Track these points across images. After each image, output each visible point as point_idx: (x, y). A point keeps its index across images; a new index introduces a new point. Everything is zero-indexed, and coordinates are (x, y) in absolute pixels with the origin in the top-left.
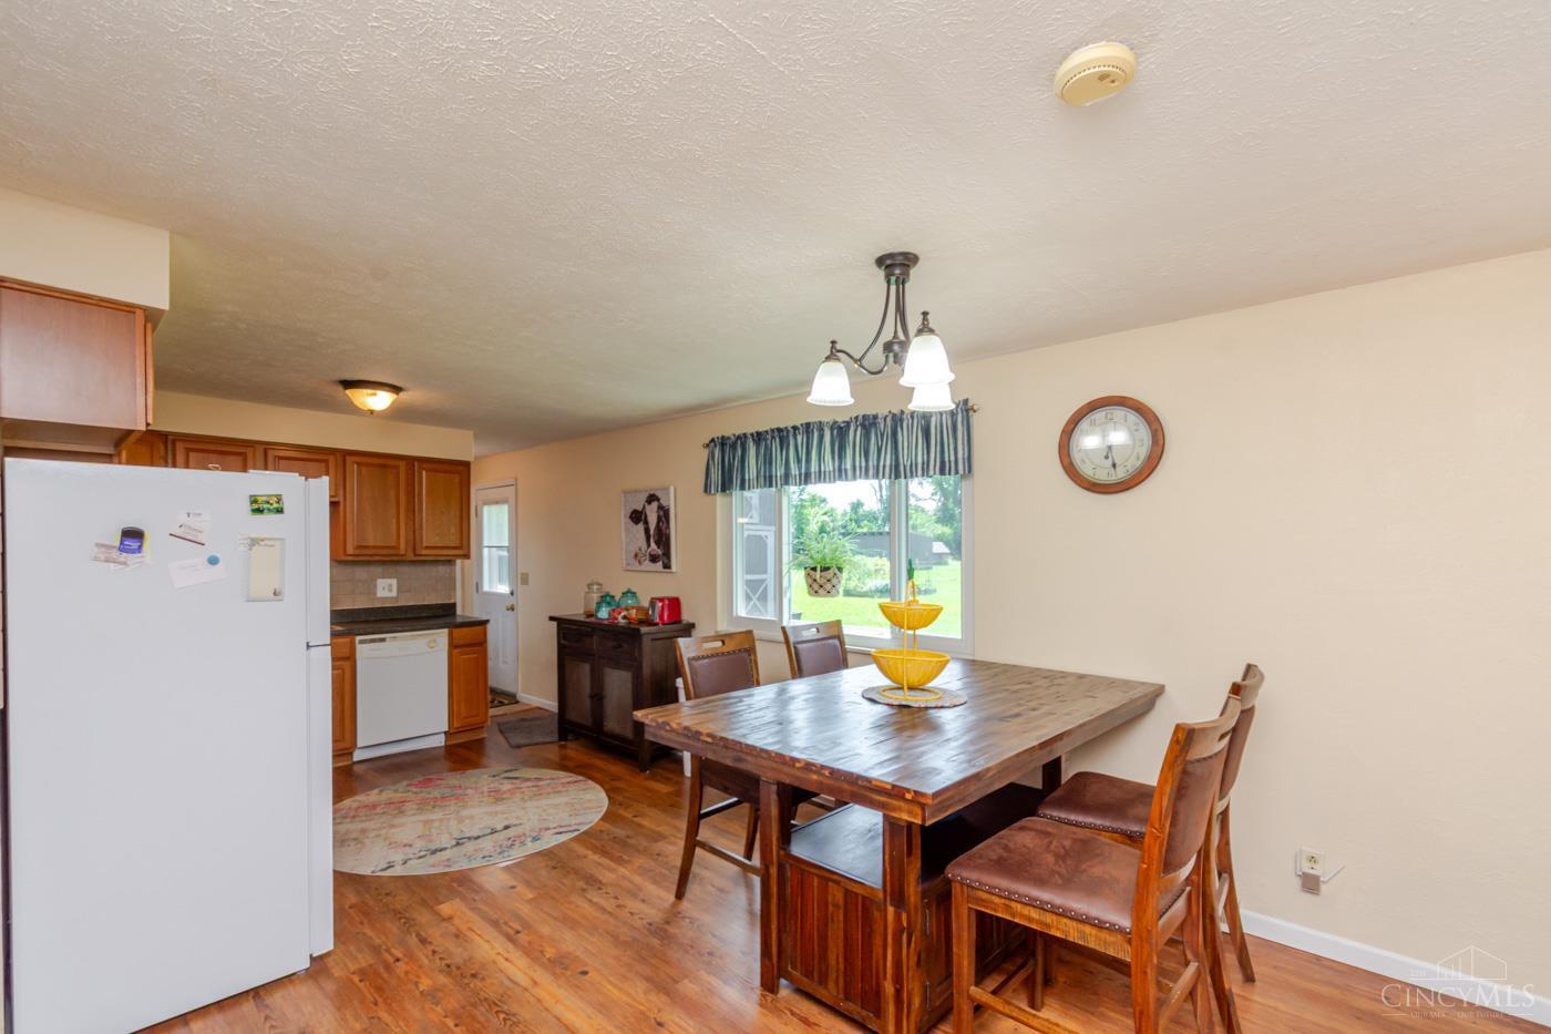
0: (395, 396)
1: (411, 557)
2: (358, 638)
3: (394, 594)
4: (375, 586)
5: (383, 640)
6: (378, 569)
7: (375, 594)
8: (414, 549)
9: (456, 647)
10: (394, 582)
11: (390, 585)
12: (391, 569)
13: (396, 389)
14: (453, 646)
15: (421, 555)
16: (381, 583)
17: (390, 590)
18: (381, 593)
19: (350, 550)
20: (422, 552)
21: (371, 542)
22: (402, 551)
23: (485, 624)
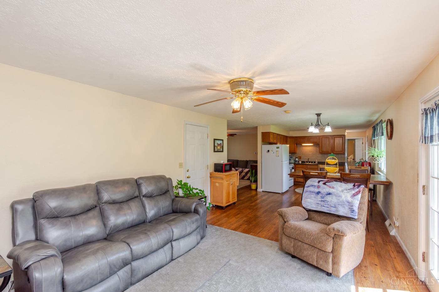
1: (332, 153)
19: (321, 152)
20: (334, 152)
21: (324, 150)
22: (330, 152)
23: (343, 166)
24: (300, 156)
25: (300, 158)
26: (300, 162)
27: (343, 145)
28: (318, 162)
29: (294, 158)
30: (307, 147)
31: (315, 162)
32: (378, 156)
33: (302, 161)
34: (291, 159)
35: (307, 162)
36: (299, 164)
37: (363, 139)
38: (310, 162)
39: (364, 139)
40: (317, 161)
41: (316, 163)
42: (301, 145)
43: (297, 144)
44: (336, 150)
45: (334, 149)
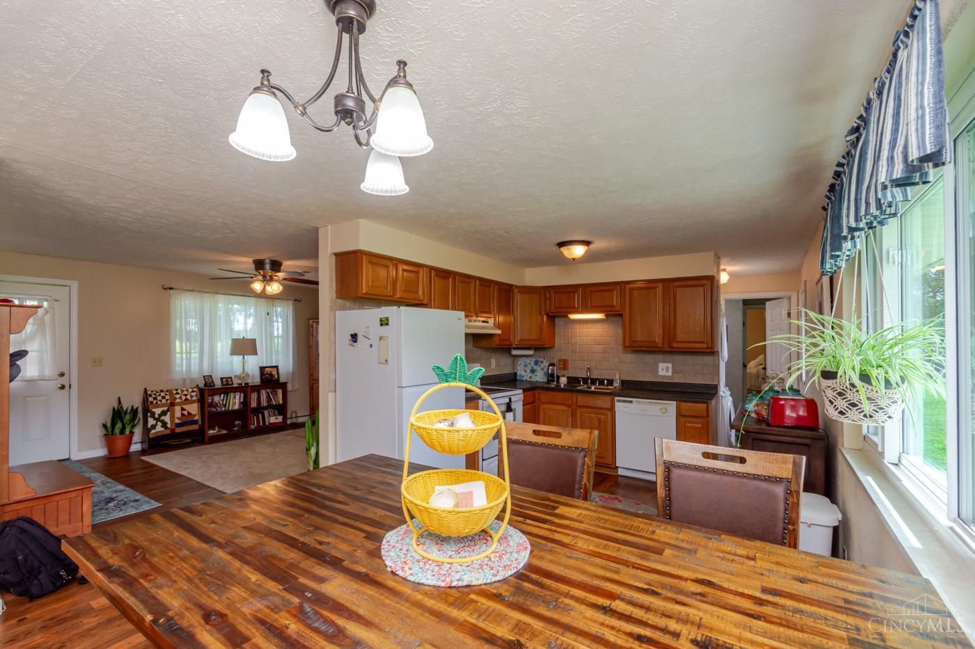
0: (587, 248)
1: (666, 348)
2: (616, 398)
3: (670, 374)
4: (658, 367)
5: (631, 402)
6: (660, 357)
7: (658, 373)
8: (669, 344)
9: (682, 416)
10: (670, 365)
11: (667, 368)
12: (668, 357)
13: (587, 243)
14: (680, 415)
15: (673, 347)
16: (662, 366)
17: (667, 371)
18: (661, 372)
19: (627, 344)
20: (675, 345)
21: (640, 339)
22: (660, 345)
23: (707, 403)
24: (563, 357)
25: (564, 364)
26: (563, 380)
27: (709, 318)
28: (623, 382)
29: (546, 364)
30: (585, 325)
31: (611, 382)
32: (865, 378)
33: (568, 377)
34: (535, 367)
35: (585, 380)
36: (558, 389)
37: (790, 298)
38: (594, 381)
39: (794, 300)
40: (617, 376)
41: (617, 384)
42: (567, 316)
43: (550, 314)
44: (681, 336)
45: (675, 335)
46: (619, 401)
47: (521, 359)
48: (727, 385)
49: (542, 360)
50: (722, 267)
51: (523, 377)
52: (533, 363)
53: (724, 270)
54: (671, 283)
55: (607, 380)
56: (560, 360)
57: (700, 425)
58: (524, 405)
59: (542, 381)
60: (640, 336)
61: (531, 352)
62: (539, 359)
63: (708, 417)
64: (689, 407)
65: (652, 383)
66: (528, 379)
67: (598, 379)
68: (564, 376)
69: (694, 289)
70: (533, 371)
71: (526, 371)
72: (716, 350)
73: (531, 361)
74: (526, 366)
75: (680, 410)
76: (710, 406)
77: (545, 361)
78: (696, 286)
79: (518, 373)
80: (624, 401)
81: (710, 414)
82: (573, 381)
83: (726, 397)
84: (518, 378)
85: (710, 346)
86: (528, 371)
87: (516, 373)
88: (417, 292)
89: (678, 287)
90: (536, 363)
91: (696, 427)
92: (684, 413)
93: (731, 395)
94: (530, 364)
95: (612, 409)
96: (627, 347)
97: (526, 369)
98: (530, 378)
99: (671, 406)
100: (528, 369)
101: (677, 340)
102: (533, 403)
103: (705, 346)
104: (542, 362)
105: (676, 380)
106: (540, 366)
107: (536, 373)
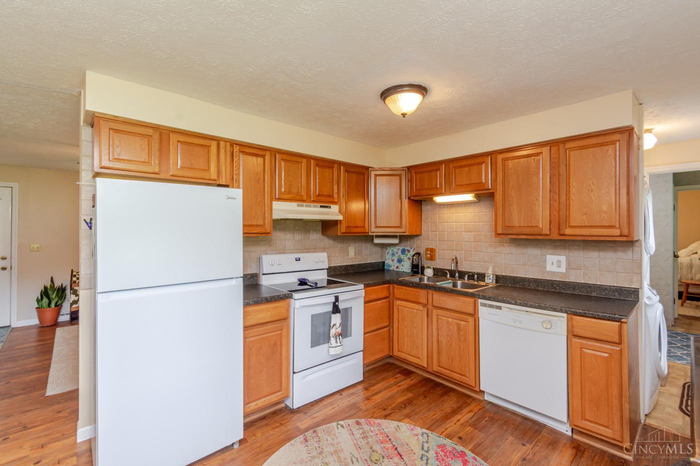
0: (421, 96)
1: (555, 236)
2: (480, 301)
3: (563, 270)
4: (545, 261)
5: (500, 308)
6: (548, 246)
7: (545, 268)
8: (560, 231)
9: (575, 336)
10: (563, 259)
11: (559, 261)
12: (559, 247)
13: (422, 89)
14: (572, 334)
15: (565, 235)
16: (551, 259)
17: (559, 267)
18: (550, 268)
19: (500, 230)
20: (568, 231)
21: (517, 224)
22: (546, 231)
23: (619, 321)
24: (431, 247)
25: (431, 254)
26: (428, 273)
28: (498, 278)
29: (412, 253)
31: (482, 277)
33: (434, 269)
34: (402, 256)
35: (453, 274)
38: (462, 275)
40: (490, 271)
41: (490, 280)
42: (431, 200)
43: (412, 198)
44: (576, 217)
45: (567, 217)
46: (485, 305)
47: (389, 248)
48: (653, 285)
49: (409, 249)
50: (646, 127)
51: (390, 266)
52: (400, 252)
53: (649, 131)
54: (561, 146)
55: (478, 274)
56: (427, 249)
57: (606, 355)
58: (366, 302)
59: (407, 271)
60: (517, 220)
61: (396, 241)
62: (406, 248)
63: (620, 343)
64: (585, 324)
65: (536, 281)
66: (395, 269)
67: (468, 273)
68: (429, 267)
69: (598, 149)
70: (400, 261)
71: (393, 261)
72: (635, 239)
73: (398, 249)
74: (393, 255)
75: (572, 326)
76: (624, 326)
77: (411, 250)
78: (602, 145)
79: (387, 262)
80: (491, 306)
81: (625, 339)
82: (440, 273)
83: (652, 305)
84: (386, 267)
85: (625, 232)
86: (396, 261)
87: (384, 262)
88: (208, 170)
89: (574, 149)
90: (403, 252)
91: (601, 356)
92: (578, 331)
93: (660, 301)
94: (397, 253)
95: (474, 315)
96: (499, 234)
97: (394, 258)
98: (397, 267)
99: (560, 321)
100: (396, 258)
101: (572, 224)
102: (385, 298)
103: (617, 232)
104: (409, 251)
105: (572, 279)
106: (407, 255)
107: (402, 263)
